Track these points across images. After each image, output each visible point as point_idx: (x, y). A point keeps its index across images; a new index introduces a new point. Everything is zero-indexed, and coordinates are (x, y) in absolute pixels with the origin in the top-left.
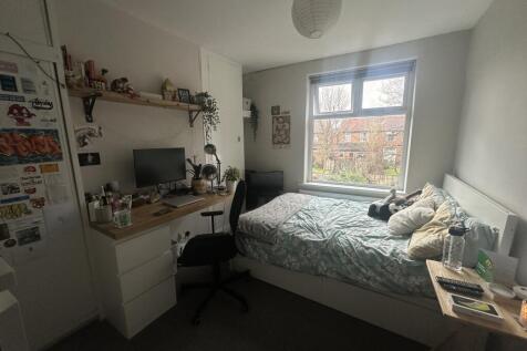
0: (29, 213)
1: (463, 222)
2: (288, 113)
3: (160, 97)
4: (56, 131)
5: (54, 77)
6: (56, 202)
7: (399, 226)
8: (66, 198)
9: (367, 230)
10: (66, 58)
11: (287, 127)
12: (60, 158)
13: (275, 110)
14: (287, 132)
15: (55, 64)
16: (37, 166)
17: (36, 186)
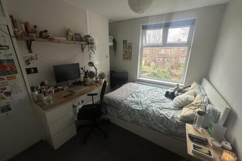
0: (5, 98)
1: (206, 106)
2: (131, 44)
3: (66, 39)
4: (13, 60)
5: (8, 33)
6: (17, 93)
7: (178, 103)
8: (21, 91)
9: (163, 104)
10: (14, 22)
11: (130, 51)
12: (16, 73)
13: (125, 42)
14: (130, 53)
15: (7, 26)
16: (5, 77)
17: (6, 87)
